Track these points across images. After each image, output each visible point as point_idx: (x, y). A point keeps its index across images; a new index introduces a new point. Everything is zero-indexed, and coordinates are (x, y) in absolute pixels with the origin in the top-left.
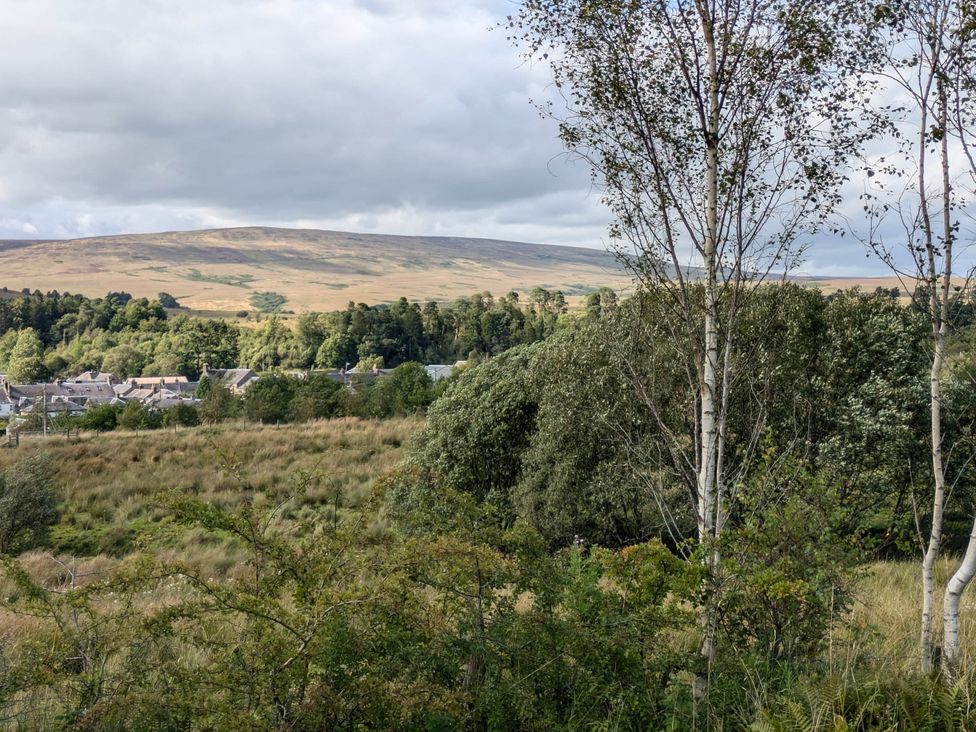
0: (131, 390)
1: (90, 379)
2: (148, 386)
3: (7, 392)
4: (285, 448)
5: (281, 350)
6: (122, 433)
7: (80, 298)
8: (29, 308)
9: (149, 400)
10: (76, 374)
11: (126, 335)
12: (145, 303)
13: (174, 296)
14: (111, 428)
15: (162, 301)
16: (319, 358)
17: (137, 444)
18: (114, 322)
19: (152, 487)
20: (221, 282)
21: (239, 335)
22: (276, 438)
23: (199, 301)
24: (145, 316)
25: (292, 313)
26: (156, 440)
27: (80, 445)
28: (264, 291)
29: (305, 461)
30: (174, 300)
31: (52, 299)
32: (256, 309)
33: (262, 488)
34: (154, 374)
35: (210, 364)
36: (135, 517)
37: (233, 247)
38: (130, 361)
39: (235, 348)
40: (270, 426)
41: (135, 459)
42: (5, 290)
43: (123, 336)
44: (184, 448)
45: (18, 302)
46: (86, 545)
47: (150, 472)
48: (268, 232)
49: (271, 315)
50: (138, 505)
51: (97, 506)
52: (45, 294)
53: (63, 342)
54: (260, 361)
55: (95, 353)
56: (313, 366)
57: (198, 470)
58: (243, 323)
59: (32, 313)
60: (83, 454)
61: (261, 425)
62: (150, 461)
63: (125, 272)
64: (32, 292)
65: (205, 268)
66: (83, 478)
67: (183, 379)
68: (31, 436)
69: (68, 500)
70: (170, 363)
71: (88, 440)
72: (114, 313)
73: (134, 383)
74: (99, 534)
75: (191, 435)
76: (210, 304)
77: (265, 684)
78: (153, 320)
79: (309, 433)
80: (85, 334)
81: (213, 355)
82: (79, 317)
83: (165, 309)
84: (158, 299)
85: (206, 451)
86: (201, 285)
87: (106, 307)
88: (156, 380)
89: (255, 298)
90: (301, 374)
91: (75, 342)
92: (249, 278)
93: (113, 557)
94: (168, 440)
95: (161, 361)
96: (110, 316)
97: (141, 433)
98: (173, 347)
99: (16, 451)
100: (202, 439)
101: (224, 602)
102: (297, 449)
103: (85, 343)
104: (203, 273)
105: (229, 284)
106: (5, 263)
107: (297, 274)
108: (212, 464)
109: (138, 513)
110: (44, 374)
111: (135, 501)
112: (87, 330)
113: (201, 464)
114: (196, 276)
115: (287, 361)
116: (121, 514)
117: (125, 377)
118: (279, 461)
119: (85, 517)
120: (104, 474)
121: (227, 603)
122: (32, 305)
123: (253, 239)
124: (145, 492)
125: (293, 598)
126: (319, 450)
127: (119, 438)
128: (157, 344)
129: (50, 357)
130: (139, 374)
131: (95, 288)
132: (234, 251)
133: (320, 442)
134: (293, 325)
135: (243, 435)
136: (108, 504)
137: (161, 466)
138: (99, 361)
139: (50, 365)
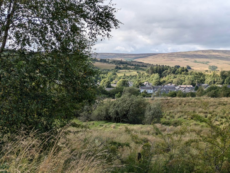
0: (179, 88)
1: (170, 85)
2: (183, 87)
3: (152, 88)
4: (216, 104)
5: (215, 80)
6: (177, 98)
7: (169, 67)
8: (157, 69)
9: (183, 91)
10: (167, 84)
11: (179, 75)
12: (183, 68)
13: (190, 66)
14: (175, 97)
15: (187, 67)
16: (225, 82)
17: (180, 101)
18: (176, 72)
19: (184, 111)
20: (201, 63)
21: (205, 76)
22: (214, 101)
23: (196, 68)
24: (183, 71)
25: (219, 71)
26: (185, 100)
27: (168, 100)
28: (212, 65)
29: (221, 107)
30: (190, 67)
31: (162, 67)
32: (210, 70)
33: (210, 113)
34: (185, 85)
35: (198, 83)
36: (180, 118)
37: (205, 55)
38: (179, 81)
39: (204, 79)
40: (212, 98)
41: (180, 104)
42: (152, 64)
43: (178, 76)
44: (191, 102)
45: (155, 67)
46: (168, 123)
47: (183, 108)
48: (214, 51)
49: (213, 71)
50: (180, 115)
51: (171, 114)
52: (161, 66)
53: (165, 77)
54: (210, 82)
55: (171, 79)
56: (224, 84)
57: (195, 108)
58: (206, 73)
59: (158, 70)
60: (168, 102)
61: (210, 98)
62: (183, 105)
63: (179, 61)
64: (158, 65)
65: (198, 60)
66: (168, 108)
67: (192, 86)
68: (157, 98)
69: (165, 113)
70: (189, 82)
71: (169, 99)
72: (176, 70)
73: (180, 87)
74: (171, 121)
75: (193, 99)
76: (199, 68)
77: (213, 160)
78: (185, 72)
79: (222, 100)
80: (169, 75)
81: (199, 81)
82: (168, 71)
83: (188, 69)
84: (186, 67)
85: (197, 103)
86: (197, 64)
87: (174, 69)
88: (185, 86)
89: (210, 67)
90: (220, 86)
91: (167, 77)
92: (208, 62)
93: (174, 127)
94: (188, 100)
95: (186, 82)
96: (175, 71)
97: (181, 98)
98: (189, 78)
99: (154, 101)
100: (196, 100)
101: (204, 140)
102: (219, 104)
103: (169, 77)
104: (197, 61)
105: (203, 63)
106: (153, 58)
107: (221, 61)
108: (198, 106)
109: (180, 117)
110: (160, 84)
111: (180, 114)
112: (170, 74)
113: (195, 107)
114: (196, 62)
115: (217, 83)
116: (176, 116)
117: (178, 85)
118: (214, 107)
119: (168, 117)
120: (173, 107)
121: (205, 140)
122: (158, 68)
123: (210, 52)
124: (182, 112)
125: (221, 140)
126: (225, 105)
127: (176, 99)
128: (186, 78)
129: (162, 80)
130: (181, 84)
131: (172, 64)
132: (205, 56)
133: (225, 103)
134: (219, 74)
135: (206, 100)
136: (174, 114)
137: (186, 106)
138: (172, 81)
139: (161, 82)
